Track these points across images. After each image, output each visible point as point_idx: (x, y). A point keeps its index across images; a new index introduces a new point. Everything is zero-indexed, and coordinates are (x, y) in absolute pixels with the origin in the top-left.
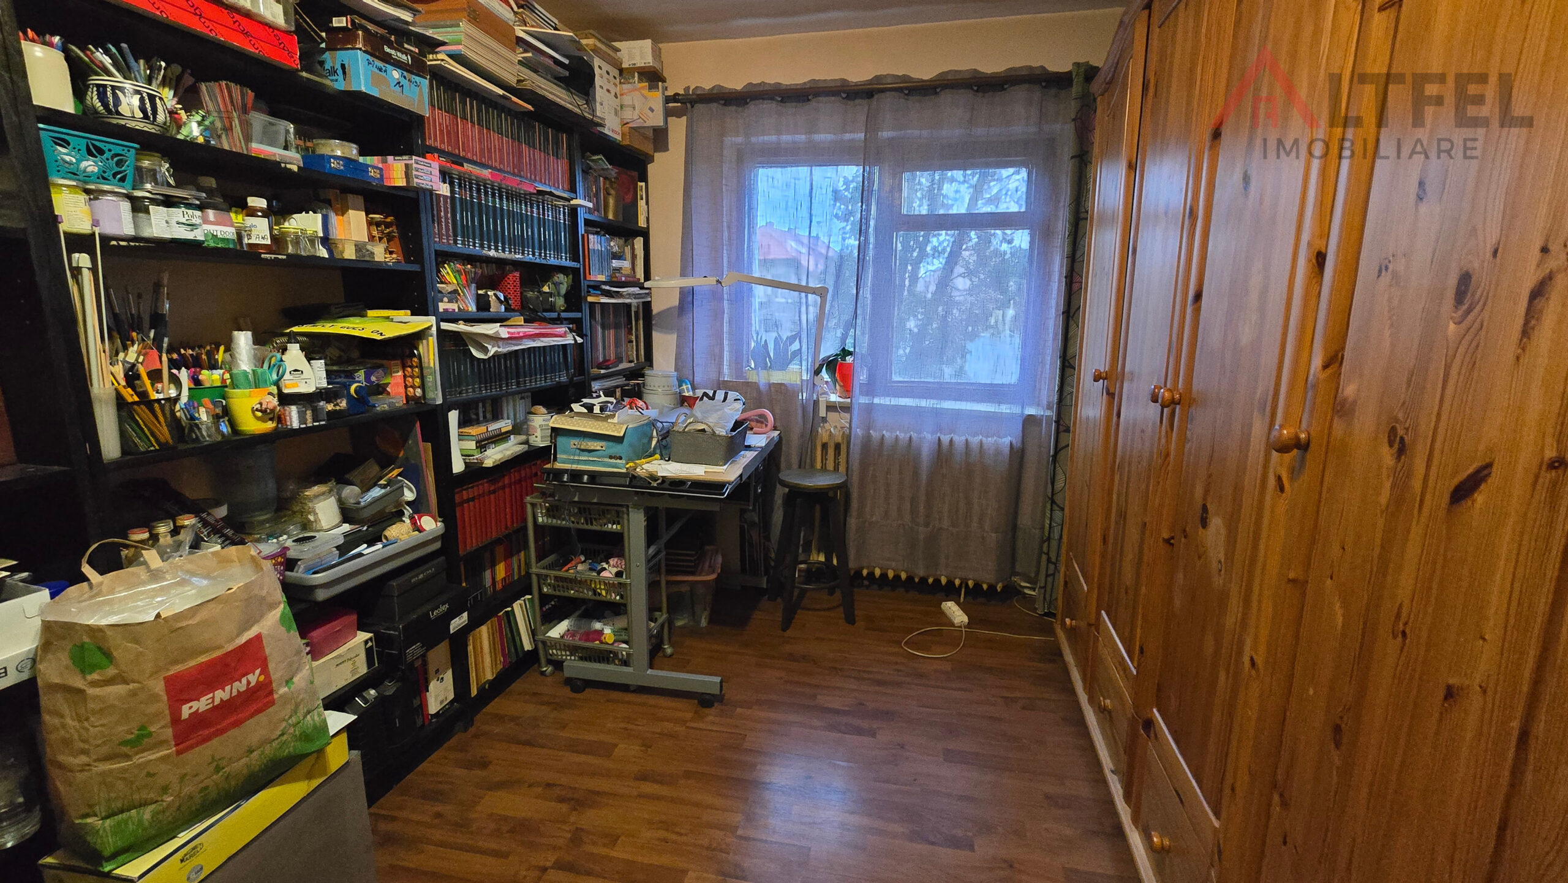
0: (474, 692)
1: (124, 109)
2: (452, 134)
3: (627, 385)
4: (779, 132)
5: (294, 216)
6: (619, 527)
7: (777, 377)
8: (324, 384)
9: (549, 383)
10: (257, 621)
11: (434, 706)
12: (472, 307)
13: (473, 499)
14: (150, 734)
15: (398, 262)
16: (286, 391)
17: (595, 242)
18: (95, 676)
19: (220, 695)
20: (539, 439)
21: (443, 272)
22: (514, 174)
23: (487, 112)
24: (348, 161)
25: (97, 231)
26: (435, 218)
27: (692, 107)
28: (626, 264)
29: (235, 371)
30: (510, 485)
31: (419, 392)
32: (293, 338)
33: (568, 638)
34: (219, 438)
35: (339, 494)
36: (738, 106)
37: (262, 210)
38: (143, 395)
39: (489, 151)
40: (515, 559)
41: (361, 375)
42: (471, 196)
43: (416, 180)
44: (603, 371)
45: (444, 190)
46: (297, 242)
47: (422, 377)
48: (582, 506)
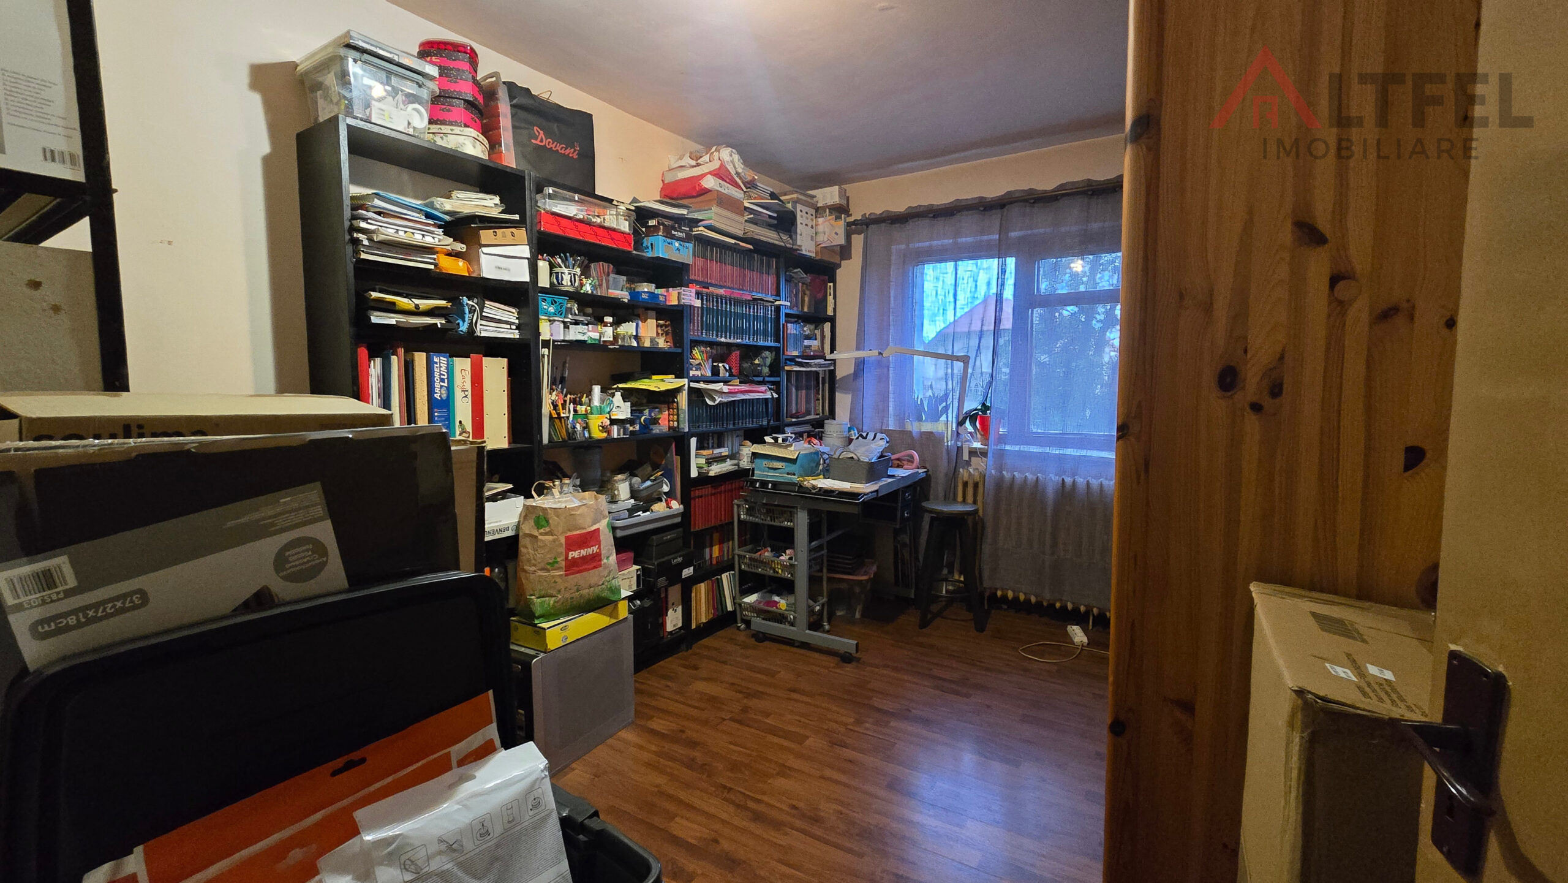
0: (694, 626)
1: (564, 283)
2: (704, 270)
3: (813, 431)
4: (931, 239)
5: (623, 324)
6: (792, 524)
7: (927, 427)
8: (629, 416)
9: (755, 425)
10: (599, 522)
11: (669, 628)
12: (709, 374)
13: (701, 497)
14: (557, 562)
15: (671, 347)
16: (613, 417)
17: (792, 329)
18: (542, 531)
19: (583, 552)
20: (746, 463)
21: (694, 352)
22: (740, 290)
23: (725, 254)
24: (651, 293)
25: (552, 338)
26: (691, 321)
27: (867, 227)
28: (815, 344)
29: (592, 405)
30: (725, 492)
31: (676, 423)
32: (618, 389)
33: (756, 605)
34: (584, 439)
35: (631, 481)
36: (901, 223)
37: (610, 323)
38: (559, 414)
39: (725, 277)
40: (725, 545)
41: (647, 412)
42: (713, 306)
43: (683, 301)
44: (794, 420)
45: (698, 303)
46: (623, 339)
47: (678, 415)
48: (768, 507)
